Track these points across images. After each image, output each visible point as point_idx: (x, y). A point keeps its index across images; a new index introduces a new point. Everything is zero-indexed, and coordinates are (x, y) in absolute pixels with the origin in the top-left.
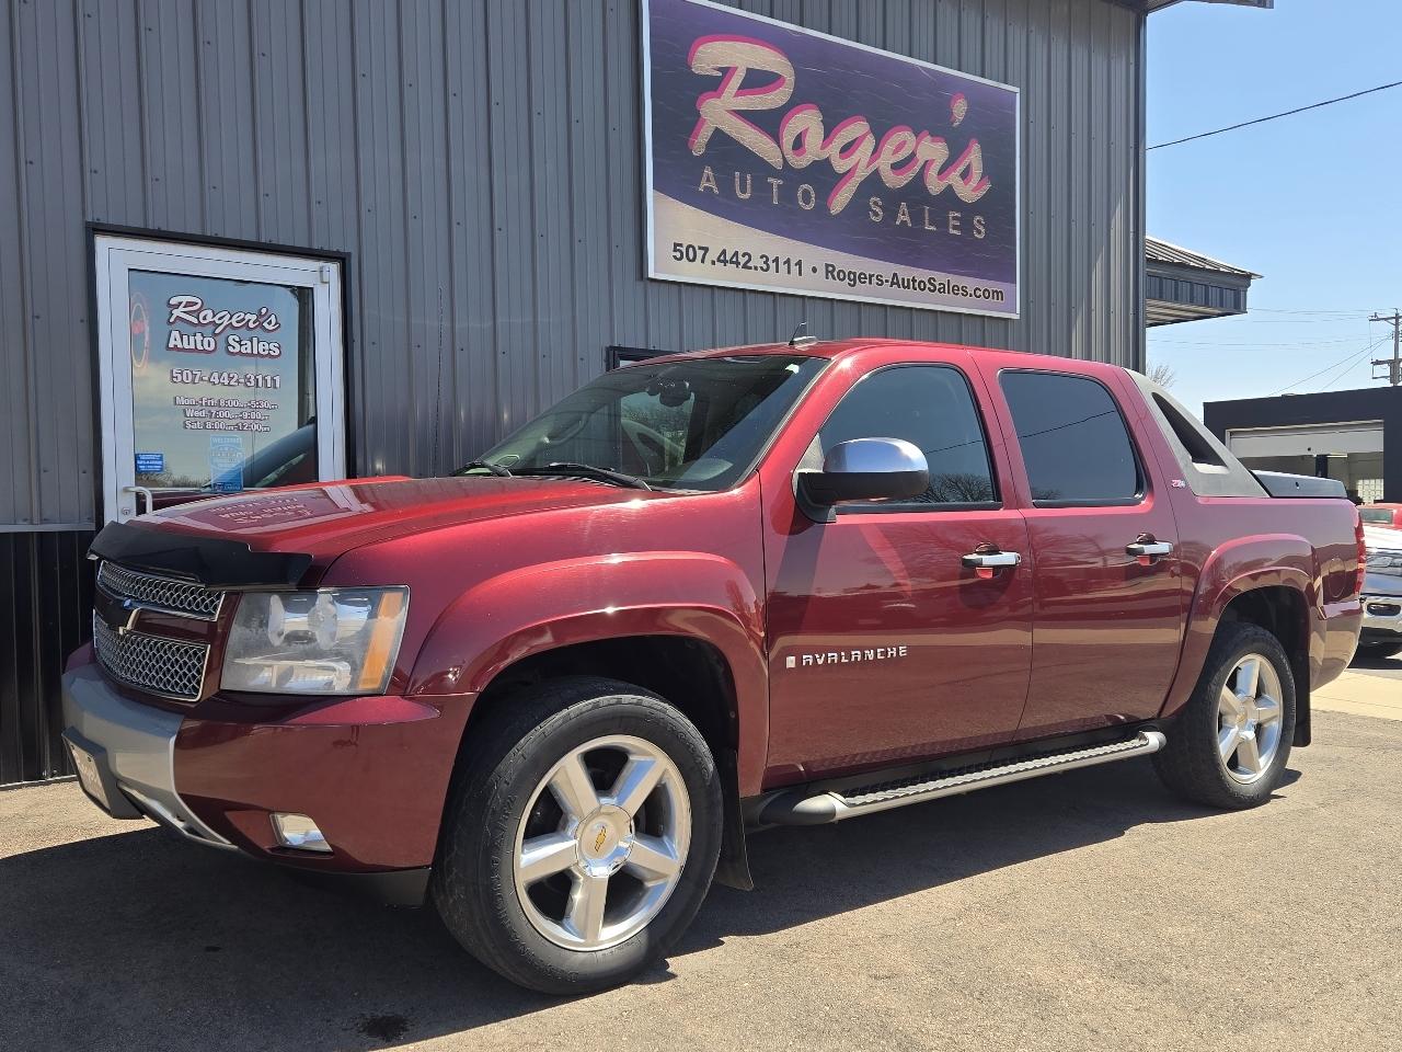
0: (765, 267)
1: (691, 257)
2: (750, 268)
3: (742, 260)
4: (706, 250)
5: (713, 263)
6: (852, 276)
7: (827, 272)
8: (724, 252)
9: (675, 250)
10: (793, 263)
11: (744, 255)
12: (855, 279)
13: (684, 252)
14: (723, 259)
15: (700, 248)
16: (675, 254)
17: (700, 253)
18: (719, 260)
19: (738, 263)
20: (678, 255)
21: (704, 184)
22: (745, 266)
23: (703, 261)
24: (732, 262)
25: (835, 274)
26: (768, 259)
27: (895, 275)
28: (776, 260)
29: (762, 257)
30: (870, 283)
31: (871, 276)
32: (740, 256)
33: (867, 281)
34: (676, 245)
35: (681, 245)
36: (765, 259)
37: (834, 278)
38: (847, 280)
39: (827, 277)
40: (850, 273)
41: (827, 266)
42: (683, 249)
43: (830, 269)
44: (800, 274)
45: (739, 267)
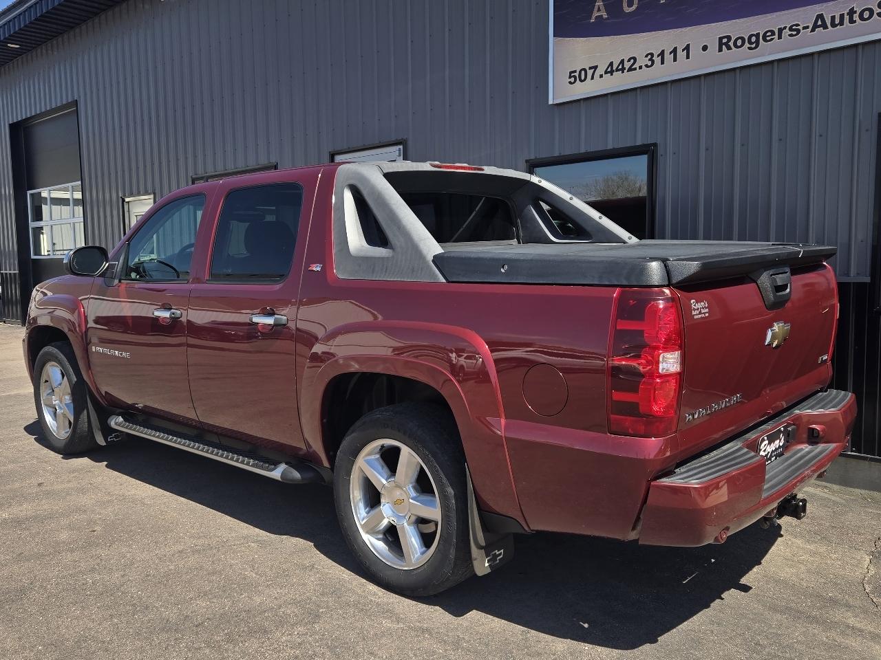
0: (650, 63)
1: (583, 78)
2: (635, 69)
3: (627, 65)
4: (595, 68)
5: (601, 76)
6: (754, 39)
7: (721, 44)
8: (611, 64)
9: (570, 77)
10: (679, 51)
11: (629, 61)
12: (754, 41)
13: (577, 77)
14: (610, 70)
15: (590, 68)
16: (570, 80)
17: (590, 73)
18: (606, 72)
19: (623, 70)
20: (572, 80)
21: (596, 14)
22: (630, 69)
23: (592, 78)
24: (617, 70)
25: (731, 44)
26: (652, 55)
27: (820, 17)
28: (662, 54)
29: (647, 56)
30: (780, 37)
31: (780, 30)
32: (625, 62)
33: (776, 36)
34: (571, 73)
35: (575, 72)
36: (649, 57)
37: (729, 48)
38: (747, 44)
39: (720, 50)
40: (752, 35)
41: (721, 39)
42: (577, 74)
43: (725, 40)
44: (688, 57)
45: (623, 72)
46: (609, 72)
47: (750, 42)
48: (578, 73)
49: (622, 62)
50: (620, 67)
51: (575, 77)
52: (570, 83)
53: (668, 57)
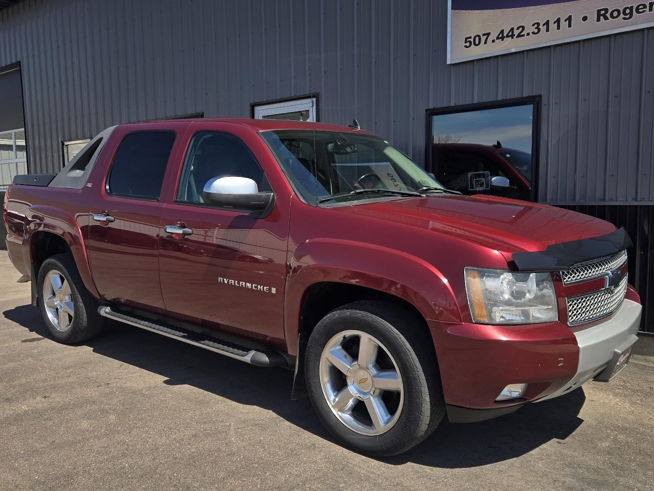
1: (477, 43)
2: (524, 35)
3: (516, 32)
4: (488, 34)
5: (493, 41)
6: (628, 11)
7: (599, 15)
8: (502, 32)
9: (466, 42)
10: (562, 20)
11: (518, 29)
14: (501, 36)
15: (484, 35)
16: (466, 44)
17: (483, 38)
18: (498, 38)
19: (512, 36)
20: (468, 44)
22: (519, 36)
23: (486, 43)
24: (508, 36)
25: (608, 15)
26: (538, 24)
28: (547, 23)
29: (533, 25)
30: (651, 10)
31: (651, 4)
32: (515, 30)
33: (648, 9)
34: (466, 39)
35: (470, 37)
36: (536, 26)
37: (606, 18)
38: (622, 16)
39: (598, 20)
40: (626, 9)
41: (599, 11)
42: (472, 40)
43: (603, 12)
44: (570, 26)
45: (512, 38)
46: (500, 38)
47: (625, 13)
48: (473, 38)
49: (512, 29)
50: (510, 34)
51: (470, 42)
52: (466, 47)
53: (553, 26)
